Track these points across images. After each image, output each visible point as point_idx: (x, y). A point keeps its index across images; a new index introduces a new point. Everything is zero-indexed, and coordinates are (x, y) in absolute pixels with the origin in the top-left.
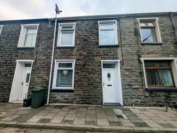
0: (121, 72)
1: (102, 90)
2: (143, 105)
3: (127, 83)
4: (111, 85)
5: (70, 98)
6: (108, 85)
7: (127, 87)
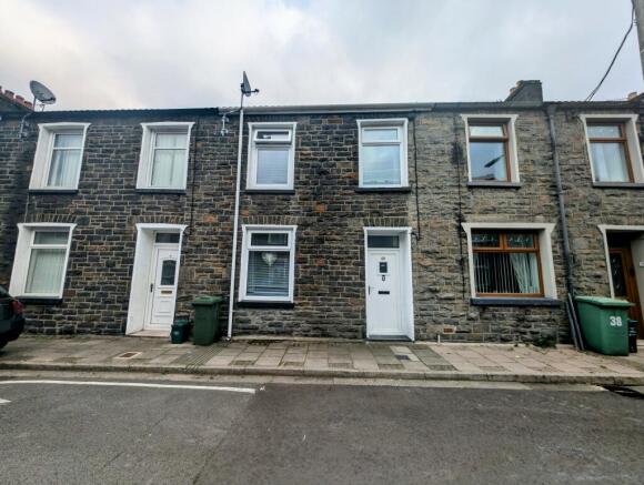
0: (413, 259)
1: (364, 303)
2: (462, 338)
3: (426, 286)
4: (388, 293)
5: (285, 322)
6: (380, 293)
7: (427, 295)
